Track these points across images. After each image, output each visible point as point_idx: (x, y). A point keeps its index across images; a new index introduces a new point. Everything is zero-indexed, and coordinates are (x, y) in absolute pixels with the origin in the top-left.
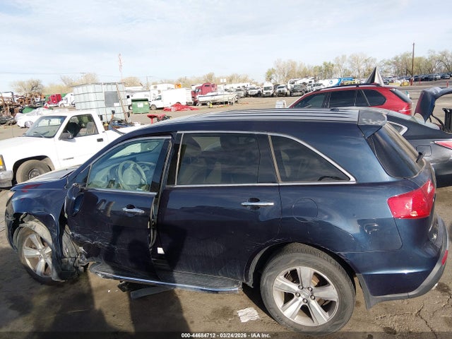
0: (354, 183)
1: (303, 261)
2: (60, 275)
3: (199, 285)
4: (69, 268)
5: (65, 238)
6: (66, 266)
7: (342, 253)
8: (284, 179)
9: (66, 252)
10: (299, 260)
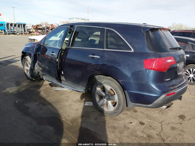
0: (133, 52)
1: (107, 82)
2: (31, 76)
3: (73, 88)
4: (35, 75)
5: (37, 64)
6: (34, 74)
7: (120, 81)
8: (107, 48)
9: (36, 68)
10: (105, 82)
